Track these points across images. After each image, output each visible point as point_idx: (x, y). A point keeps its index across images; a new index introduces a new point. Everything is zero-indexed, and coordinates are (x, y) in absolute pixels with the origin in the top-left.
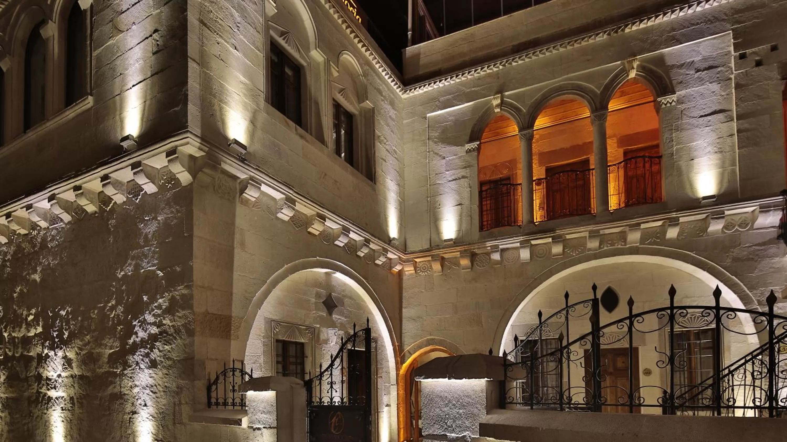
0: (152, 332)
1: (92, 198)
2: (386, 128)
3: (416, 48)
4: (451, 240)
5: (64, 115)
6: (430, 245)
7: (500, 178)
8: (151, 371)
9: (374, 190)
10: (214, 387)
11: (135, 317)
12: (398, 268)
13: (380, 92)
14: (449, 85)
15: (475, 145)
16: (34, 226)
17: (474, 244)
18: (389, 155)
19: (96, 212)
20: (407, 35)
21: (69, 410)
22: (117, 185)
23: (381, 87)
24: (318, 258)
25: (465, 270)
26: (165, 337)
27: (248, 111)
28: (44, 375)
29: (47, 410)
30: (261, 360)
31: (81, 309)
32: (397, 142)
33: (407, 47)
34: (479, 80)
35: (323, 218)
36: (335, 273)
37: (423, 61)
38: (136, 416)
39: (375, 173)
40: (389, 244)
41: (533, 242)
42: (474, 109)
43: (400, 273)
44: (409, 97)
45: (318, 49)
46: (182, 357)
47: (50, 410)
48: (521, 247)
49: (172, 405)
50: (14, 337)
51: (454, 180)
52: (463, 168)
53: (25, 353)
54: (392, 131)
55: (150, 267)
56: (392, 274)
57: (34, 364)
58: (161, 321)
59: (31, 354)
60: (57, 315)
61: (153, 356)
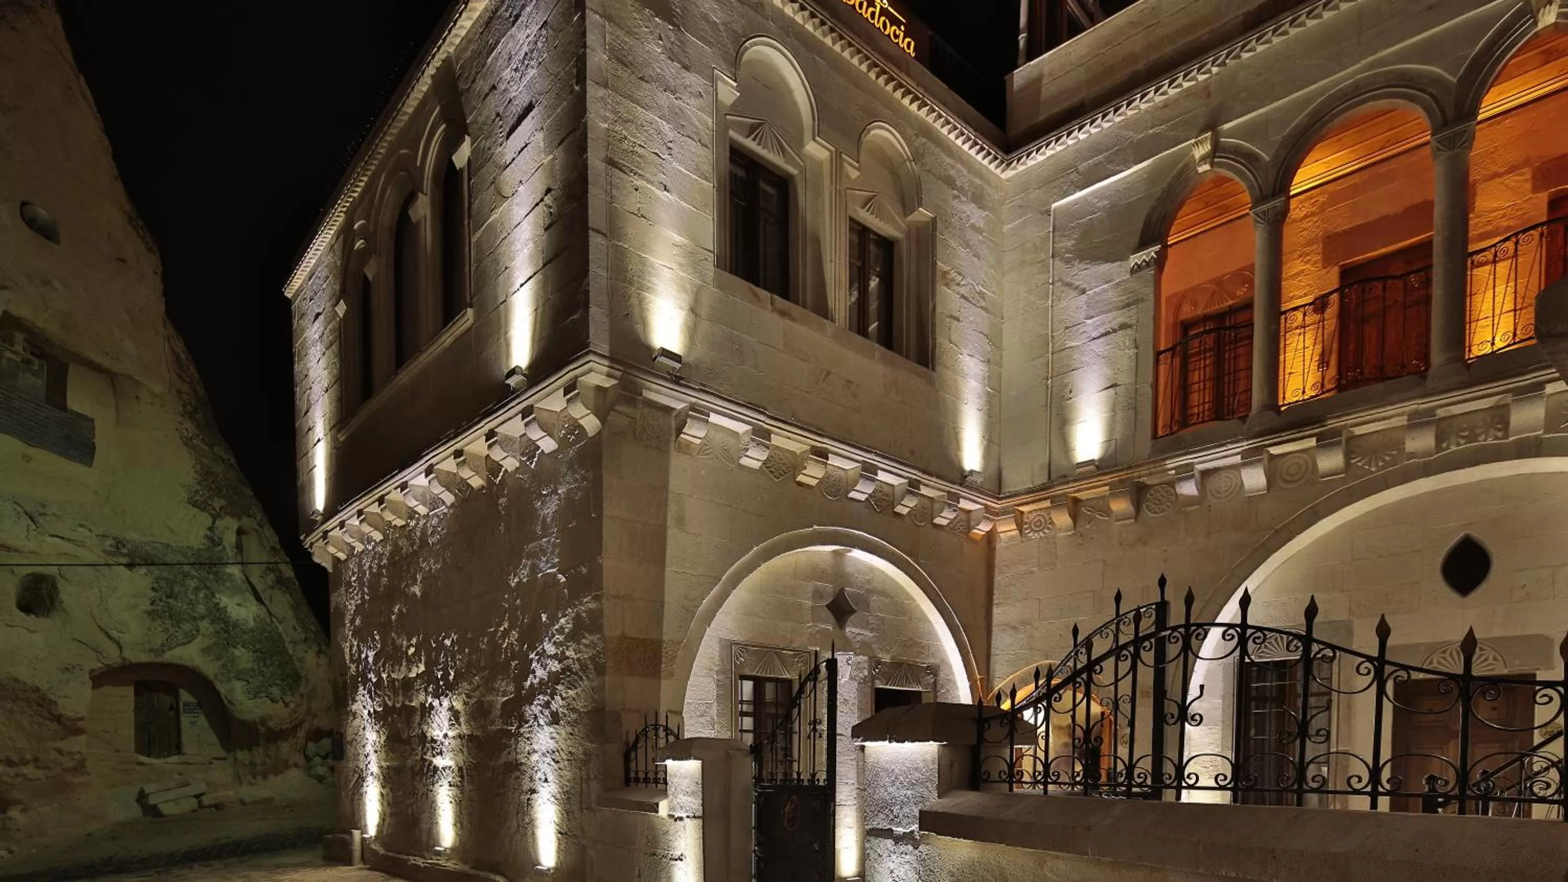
0: (554, 669)
1: (477, 466)
2: (962, 252)
3: (1033, 66)
4: (1091, 462)
5: (440, 342)
6: (1049, 478)
7: (1230, 306)
8: (552, 730)
9: (931, 382)
10: (633, 755)
11: (532, 648)
12: (985, 527)
13: (949, 182)
14: (1100, 132)
15: (1152, 252)
16: (412, 514)
17: (1139, 466)
18: (967, 305)
19: (483, 487)
20: (1018, 42)
21: (457, 786)
22: (507, 443)
23: (952, 173)
24: (816, 527)
25: (1122, 522)
26: (569, 676)
27: (686, 292)
28: (428, 735)
29: (433, 785)
30: (714, 710)
31: (469, 636)
32: (986, 273)
33: (1017, 68)
34: (1165, 110)
35: (823, 454)
36: (850, 551)
37: (1048, 90)
38: (535, 796)
39: (934, 347)
40: (961, 485)
41: (1274, 451)
42: (1152, 176)
43: (991, 536)
44: (1017, 174)
45: (817, 138)
46: (590, 708)
47: (437, 785)
48: (1244, 465)
49: (578, 780)
50: (394, 680)
51: (1102, 335)
52: (1124, 307)
53: (407, 703)
54: (976, 255)
55: (549, 568)
56: (973, 541)
57: (417, 718)
58: (563, 653)
59: (413, 704)
60: (441, 645)
61: (554, 706)
